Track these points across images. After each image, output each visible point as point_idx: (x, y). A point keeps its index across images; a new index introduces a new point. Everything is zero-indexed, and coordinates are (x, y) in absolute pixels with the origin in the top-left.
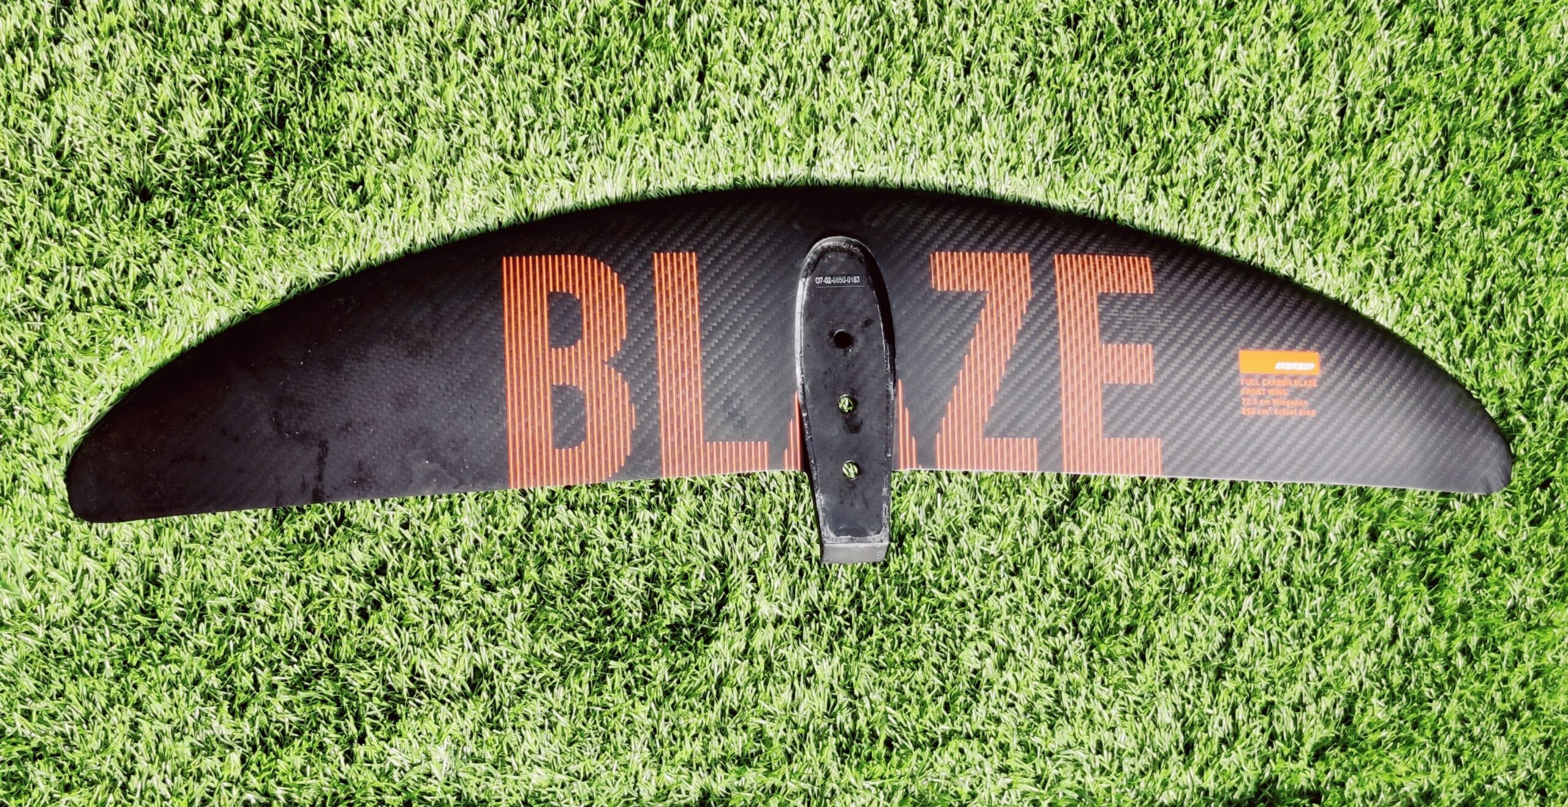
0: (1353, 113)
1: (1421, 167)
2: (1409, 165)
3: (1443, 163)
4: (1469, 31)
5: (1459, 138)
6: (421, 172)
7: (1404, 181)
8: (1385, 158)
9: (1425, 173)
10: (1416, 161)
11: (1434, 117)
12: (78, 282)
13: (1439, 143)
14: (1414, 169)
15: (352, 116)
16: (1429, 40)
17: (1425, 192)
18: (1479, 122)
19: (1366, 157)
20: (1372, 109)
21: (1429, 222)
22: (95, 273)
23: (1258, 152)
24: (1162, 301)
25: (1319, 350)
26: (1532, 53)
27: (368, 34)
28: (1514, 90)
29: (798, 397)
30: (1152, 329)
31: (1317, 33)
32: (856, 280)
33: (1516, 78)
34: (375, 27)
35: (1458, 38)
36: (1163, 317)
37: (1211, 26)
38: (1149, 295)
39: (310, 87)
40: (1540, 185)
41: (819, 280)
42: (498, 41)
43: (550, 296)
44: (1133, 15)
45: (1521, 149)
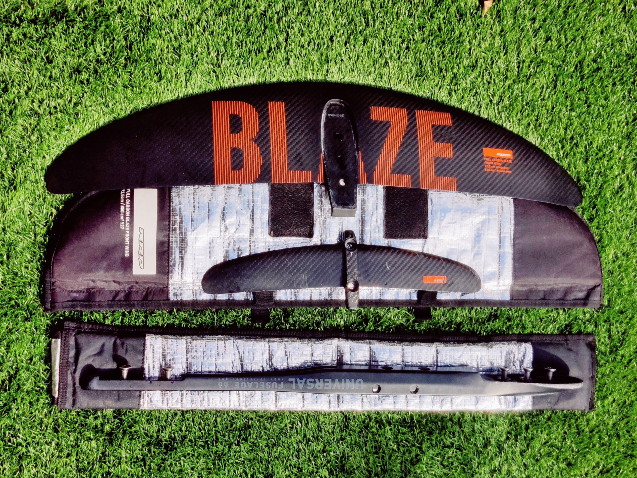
0: (522, 67)
1: (547, 88)
2: (543, 87)
3: (555, 87)
4: (563, 40)
5: (561, 78)
6: (182, 70)
7: (541, 93)
8: (534, 84)
9: (549, 90)
10: (545, 86)
11: (551, 70)
12: (53, 104)
13: (553, 80)
14: (545, 89)
15: (157, 47)
16: (549, 42)
17: (549, 97)
18: (567, 73)
19: (527, 84)
20: (529, 66)
21: (550, 108)
22: (59, 100)
23: (489, 80)
24: (455, 129)
25: (512, 150)
26: (586, 50)
27: (164, 18)
28: (580, 62)
29: (322, 156)
30: (452, 138)
31: (510, 37)
32: (343, 115)
33: (580, 58)
34: (166, 15)
35: (560, 41)
36: (456, 134)
37: (471, 32)
38: (450, 127)
39: (142, 35)
40: (590, 96)
41: (329, 115)
42: (212, 23)
43: (230, 115)
44: (443, 27)
45: (583, 83)
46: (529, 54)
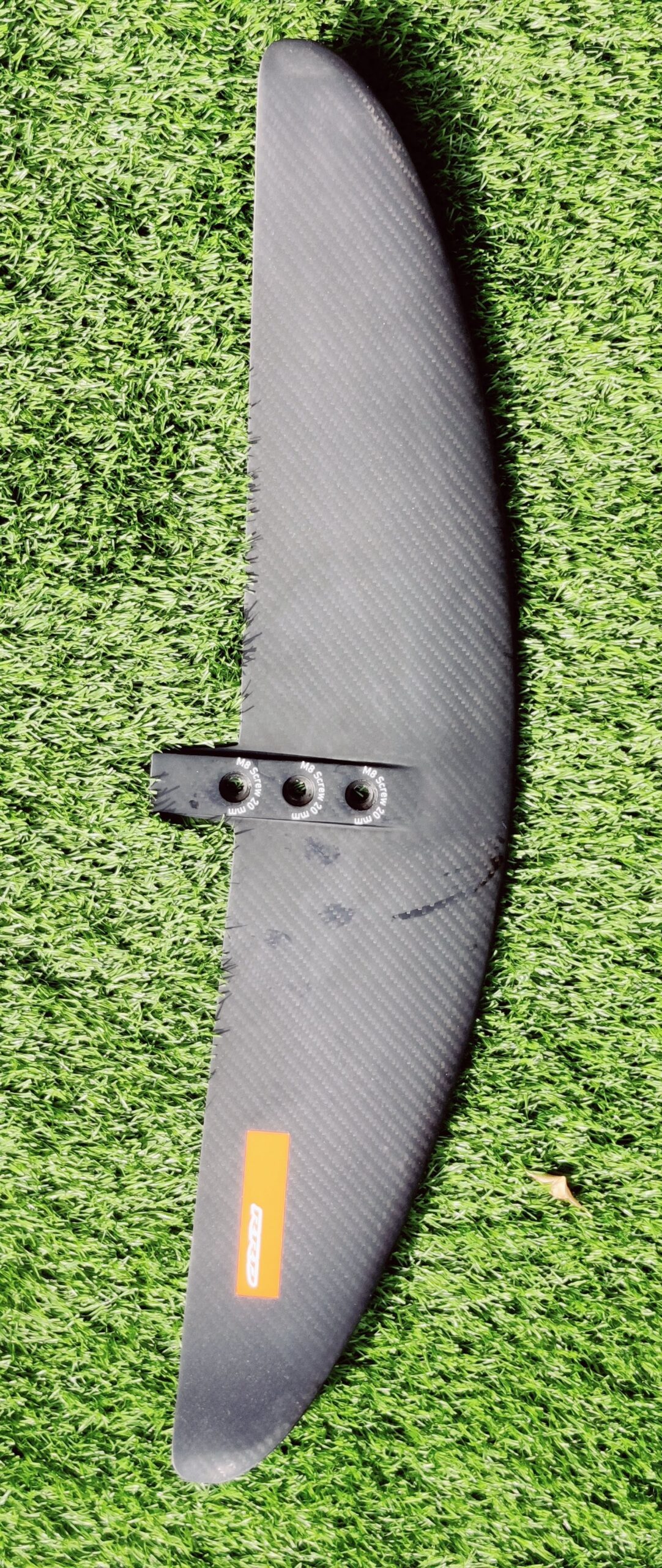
46: (428, 1295)
